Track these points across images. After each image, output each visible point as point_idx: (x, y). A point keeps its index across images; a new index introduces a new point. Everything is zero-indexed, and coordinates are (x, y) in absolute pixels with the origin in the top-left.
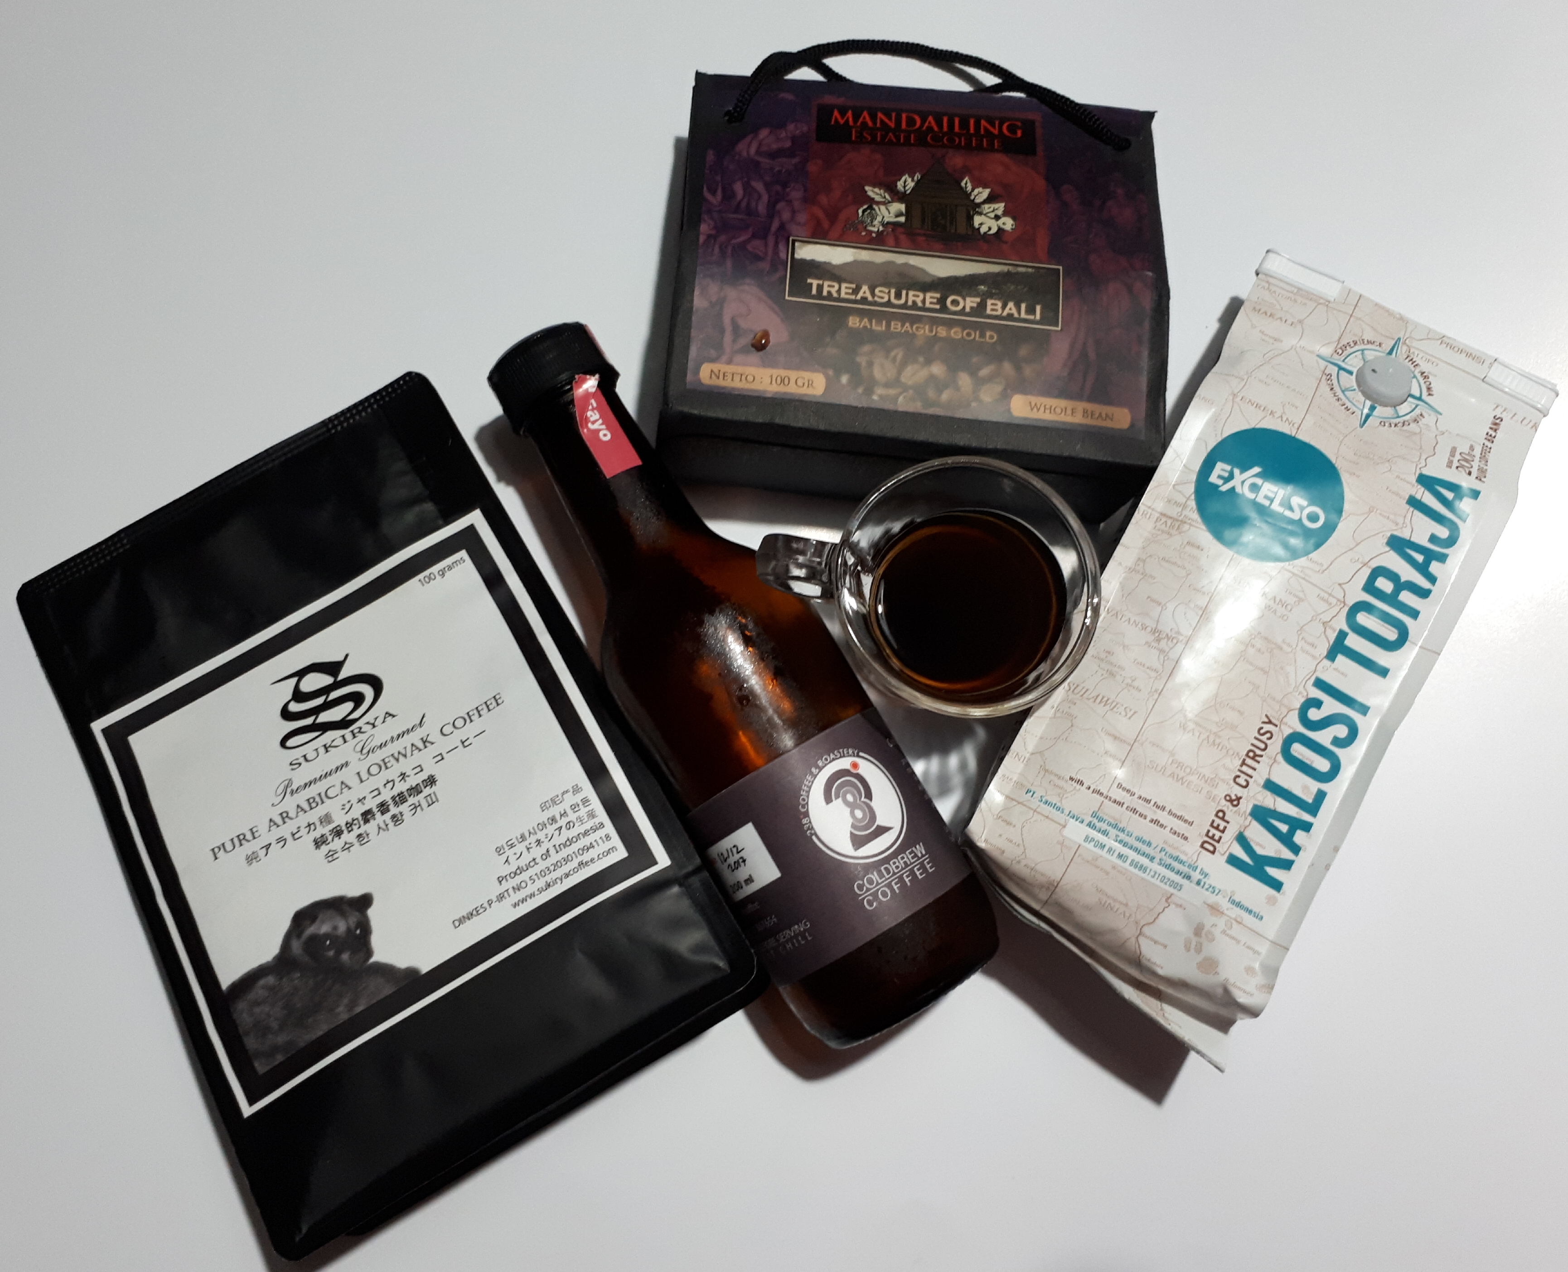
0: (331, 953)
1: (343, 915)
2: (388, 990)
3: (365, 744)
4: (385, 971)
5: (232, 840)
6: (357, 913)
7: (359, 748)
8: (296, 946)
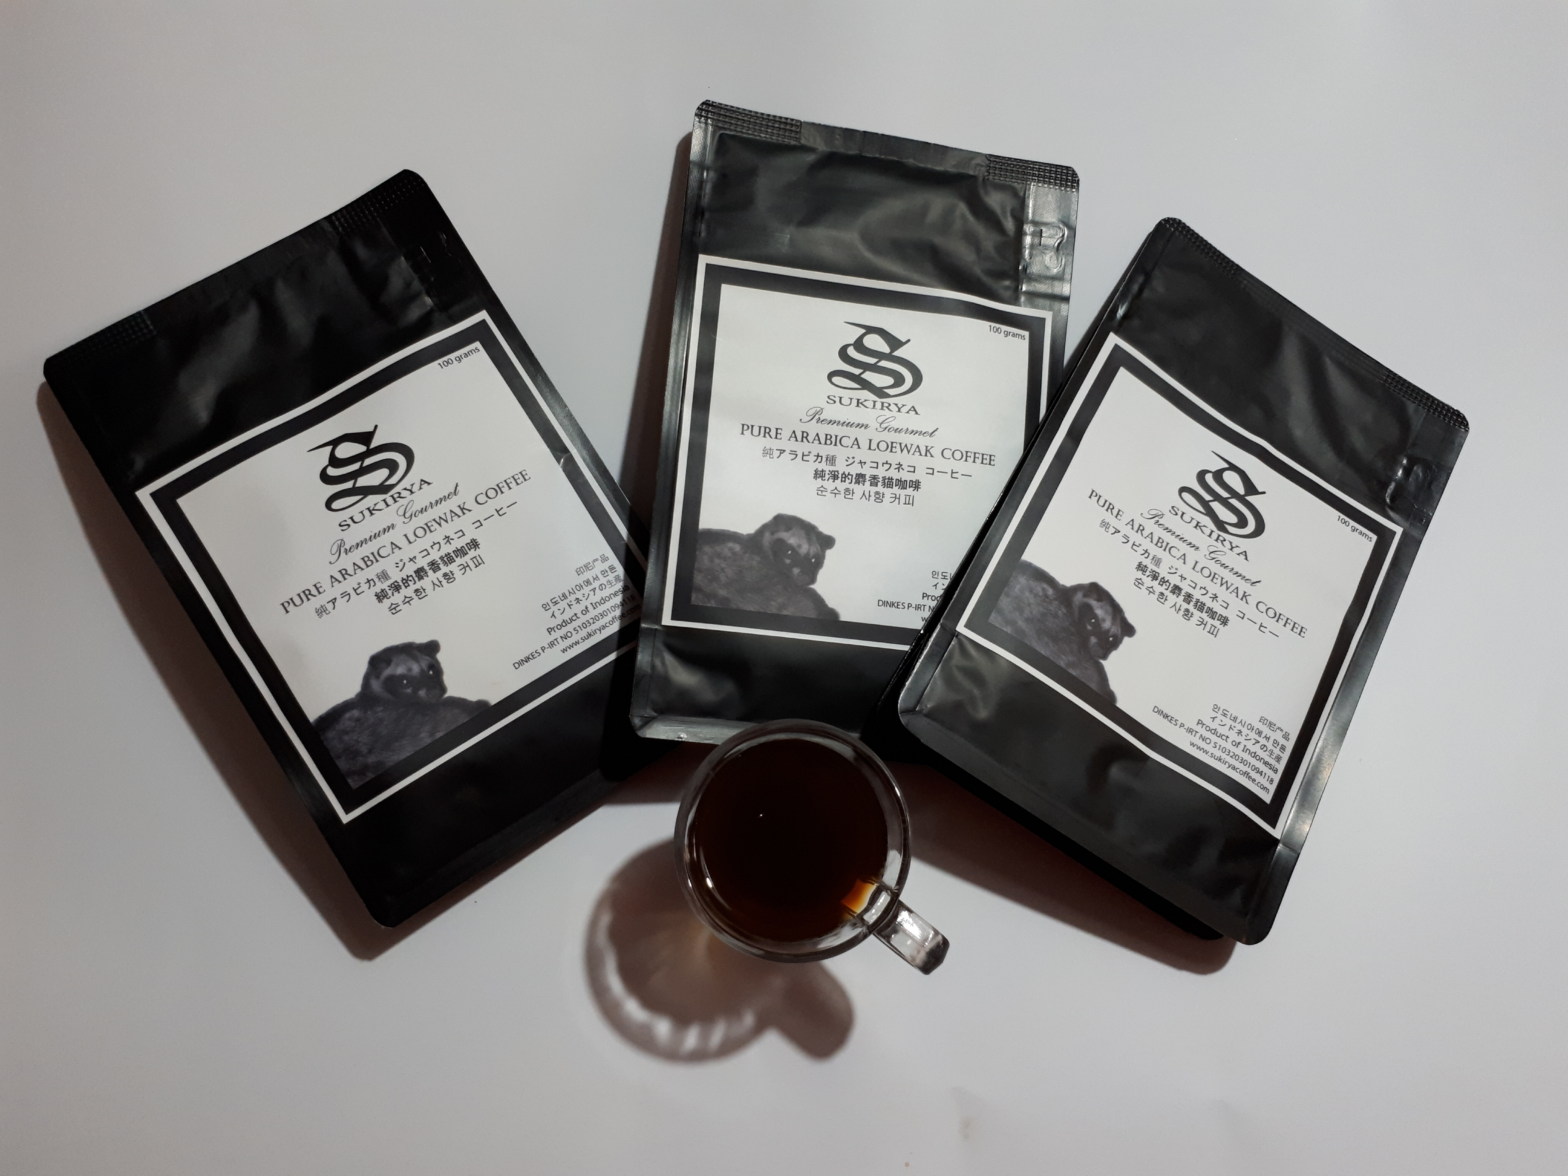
0: (409, 691)
1: (416, 659)
2: (464, 719)
3: (406, 509)
4: (460, 703)
5: (299, 595)
6: (427, 658)
7: (401, 512)
8: (376, 686)
